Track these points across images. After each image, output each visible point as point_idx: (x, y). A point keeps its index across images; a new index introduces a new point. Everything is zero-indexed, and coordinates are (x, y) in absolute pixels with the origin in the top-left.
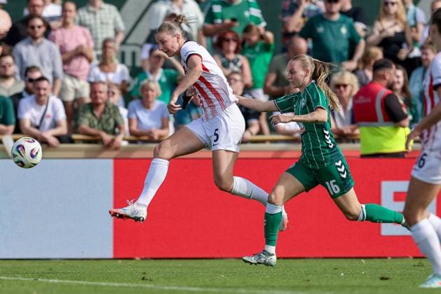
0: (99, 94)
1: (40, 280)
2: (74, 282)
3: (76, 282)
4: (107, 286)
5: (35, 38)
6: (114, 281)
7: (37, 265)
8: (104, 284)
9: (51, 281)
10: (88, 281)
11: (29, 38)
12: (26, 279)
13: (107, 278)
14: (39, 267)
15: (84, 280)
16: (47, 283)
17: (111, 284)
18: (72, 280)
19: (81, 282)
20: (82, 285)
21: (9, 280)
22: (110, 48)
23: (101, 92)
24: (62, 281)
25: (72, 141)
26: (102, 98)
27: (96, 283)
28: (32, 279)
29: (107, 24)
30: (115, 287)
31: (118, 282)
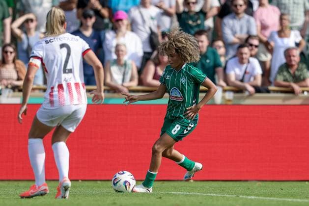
0: (292, 58)
1: (241, 196)
2: (266, 198)
3: (268, 198)
4: (292, 201)
5: (237, 14)
6: (297, 198)
7: (238, 185)
8: (290, 200)
9: (249, 197)
10: (277, 197)
11: (233, 14)
12: (230, 196)
13: (292, 196)
14: (239, 186)
15: (275, 197)
16: (246, 199)
17: (295, 200)
18: (265, 196)
19: (272, 198)
20: (273, 200)
21: (217, 197)
22: (285, 19)
23: (294, 56)
24: (257, 197)
25: (268, 91)
26: (295, 61)
27: (284, 199)
28: (234, 196)
29: (298, 4)
30: (298, 202)
31: (300, 198)
